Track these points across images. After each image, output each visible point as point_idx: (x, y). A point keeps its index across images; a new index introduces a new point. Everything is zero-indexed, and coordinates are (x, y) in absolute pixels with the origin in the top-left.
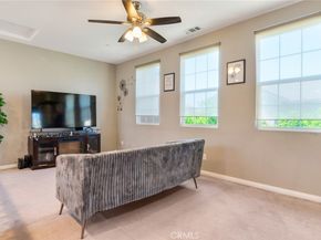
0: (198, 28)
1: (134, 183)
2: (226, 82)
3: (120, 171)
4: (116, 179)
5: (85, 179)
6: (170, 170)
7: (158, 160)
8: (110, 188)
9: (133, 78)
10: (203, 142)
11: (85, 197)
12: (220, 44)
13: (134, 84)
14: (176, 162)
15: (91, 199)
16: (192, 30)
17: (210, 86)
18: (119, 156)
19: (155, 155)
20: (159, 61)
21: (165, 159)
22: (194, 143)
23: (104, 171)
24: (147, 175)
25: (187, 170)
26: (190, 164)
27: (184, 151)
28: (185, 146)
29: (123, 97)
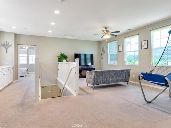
0: (130, 29)
1: (106, 79)
2: (141, 48)
3: (102, 75)
4: (101, 77)
5: (94, 76)
6: (117, 77)
7: (113, 74)
8: (100, 79)
9: (107, 46)
10: (130, 70)
11: (94, 80)
12: (138, 34)
13: (107, 49)
14: (119, 75)
15: (95, 81)
16: (128, 30)
17: (136, 50)
18: (102, 71)
19: (112, 72)
20: (117, 40)
21: (115, 74)
22: (126, 70)
23: (98, 75)
24: (109, 78)
25: (123, 78)
26: (124, 76)
27: (122, 72)
28: (122, 71)
29: (103, 54)
